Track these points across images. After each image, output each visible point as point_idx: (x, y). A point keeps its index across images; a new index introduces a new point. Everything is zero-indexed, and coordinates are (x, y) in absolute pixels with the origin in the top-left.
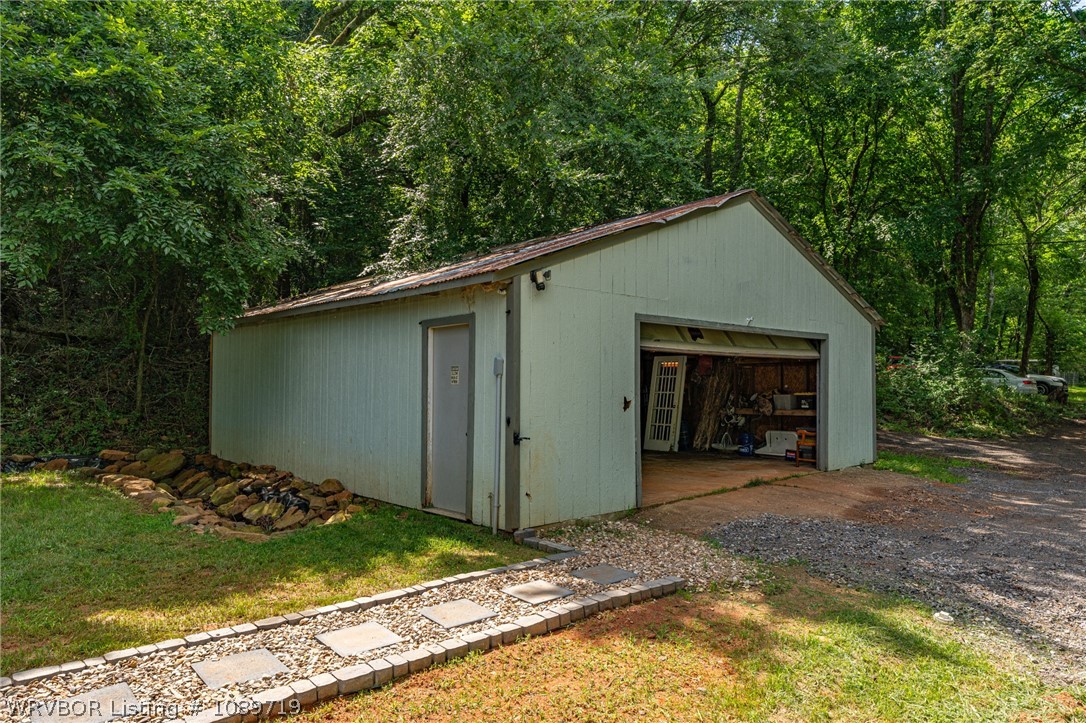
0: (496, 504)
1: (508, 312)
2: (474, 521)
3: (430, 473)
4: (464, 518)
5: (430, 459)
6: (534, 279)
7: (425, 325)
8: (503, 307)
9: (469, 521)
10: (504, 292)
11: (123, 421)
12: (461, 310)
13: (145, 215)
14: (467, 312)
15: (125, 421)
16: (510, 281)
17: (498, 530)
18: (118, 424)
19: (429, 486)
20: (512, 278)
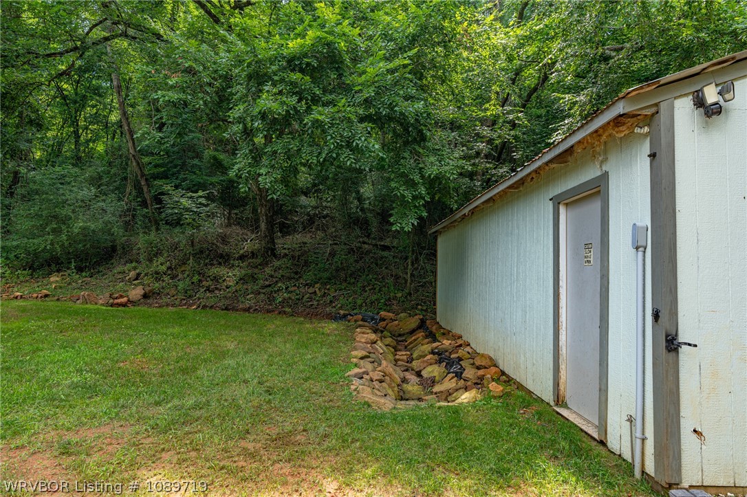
0: (639, 434)
1: (653, 156)
2: (609, 444)
3: (563, 367)
4: (596, 436)
5: (563, 351)
6: (700, 102)
7: (557, 201)
8: (646, 148)
9: (603, 443)
10: (646, 129)
11: (399, 295)
12: (590, 173)
13: (332, 138)
14: (599, 173)
15: (400, 295)
16: (653, 110)
17: (643, 472)
18: (396, 297)
19: (562, 381)
20: (657, 105)
